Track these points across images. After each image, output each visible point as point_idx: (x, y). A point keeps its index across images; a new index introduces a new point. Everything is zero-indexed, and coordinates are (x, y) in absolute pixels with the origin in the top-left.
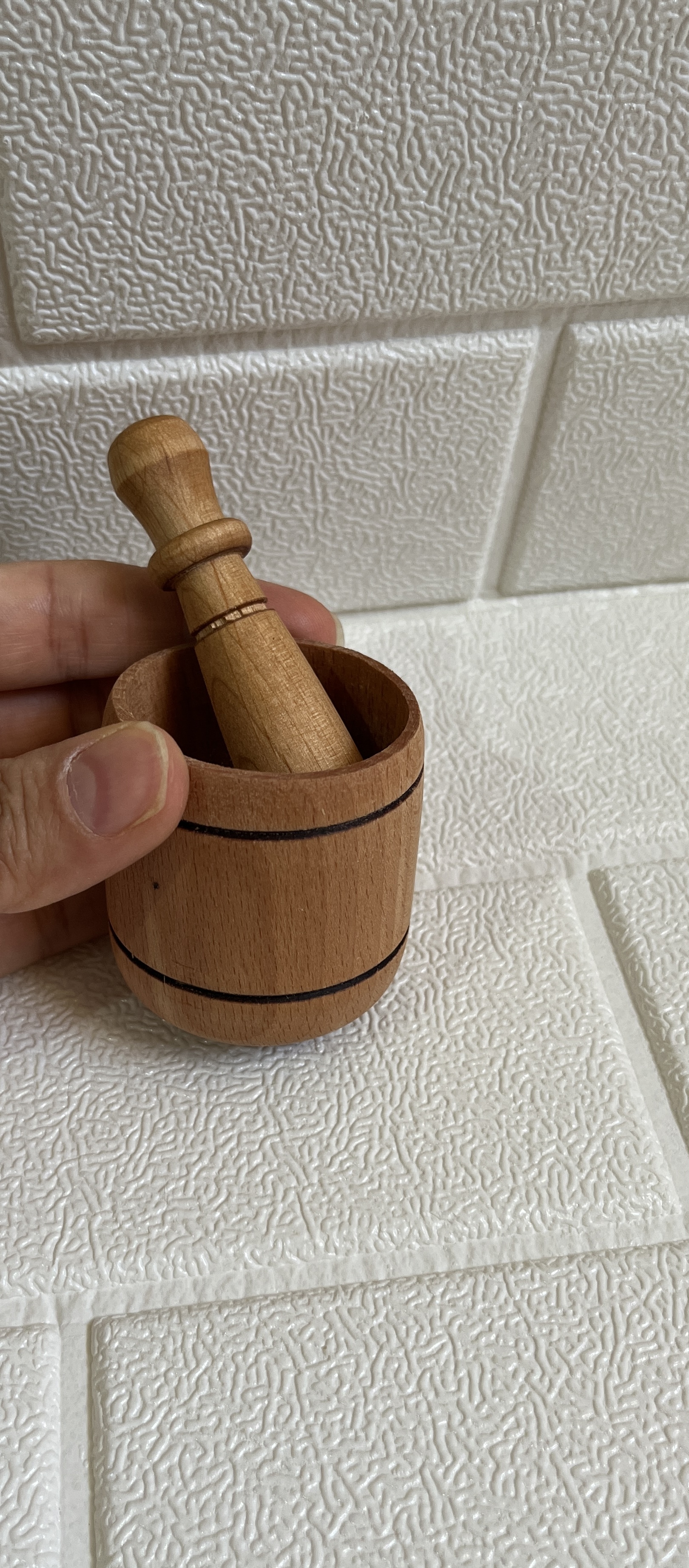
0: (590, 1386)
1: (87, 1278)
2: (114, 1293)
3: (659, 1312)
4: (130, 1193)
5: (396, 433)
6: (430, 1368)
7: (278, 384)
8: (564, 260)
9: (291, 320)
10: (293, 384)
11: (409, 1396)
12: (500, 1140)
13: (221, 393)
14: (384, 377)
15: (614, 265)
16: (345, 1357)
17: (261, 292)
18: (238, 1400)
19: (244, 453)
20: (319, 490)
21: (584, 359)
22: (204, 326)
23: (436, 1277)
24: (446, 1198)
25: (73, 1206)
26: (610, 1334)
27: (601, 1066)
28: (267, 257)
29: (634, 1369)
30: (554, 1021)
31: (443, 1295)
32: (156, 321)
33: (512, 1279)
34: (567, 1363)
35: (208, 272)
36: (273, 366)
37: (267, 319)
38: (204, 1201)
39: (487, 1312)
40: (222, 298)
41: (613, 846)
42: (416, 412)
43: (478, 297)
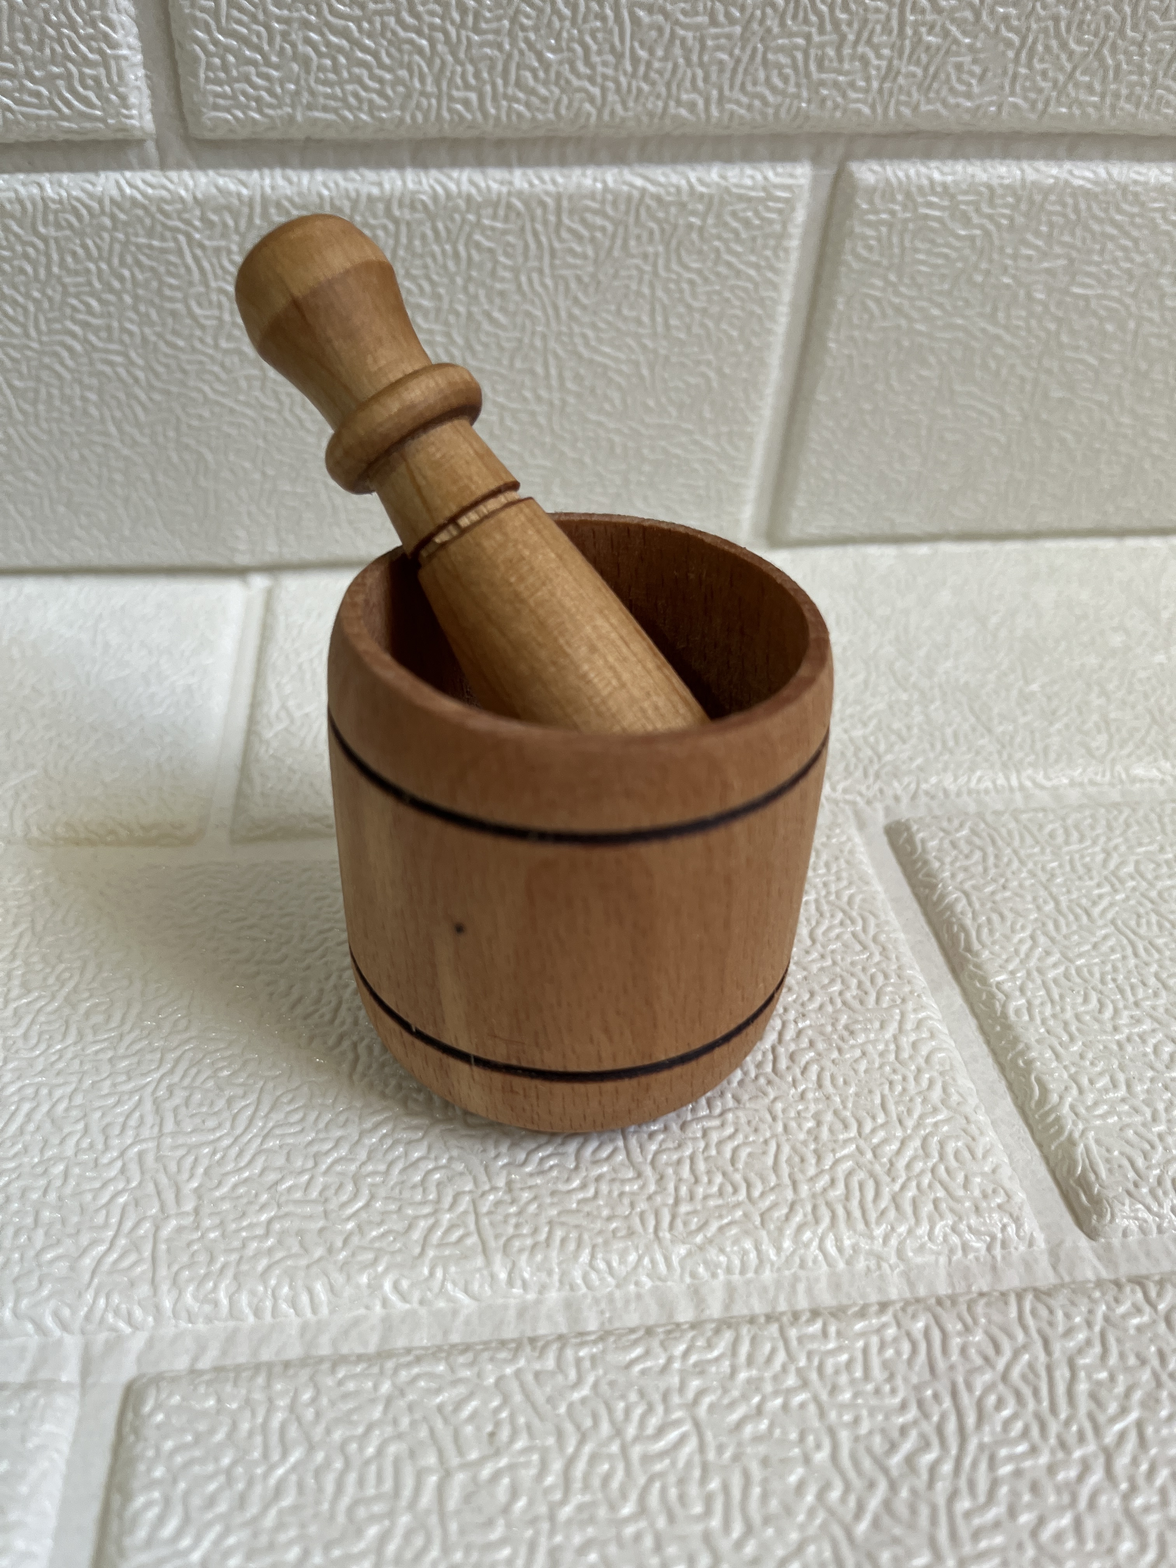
0: (924, 1512)
1: (138, 1313)
2: (178, 1337)
3: (1027, 1392)
4: (225, 1189)
5: (643, 296)
6: (661, 1475)
7: (501, 212)
8: (841, 60)
9: (514, 117)
10: (519, 214)
11: (628, 1520)
12: (774, 1136)
13: (432, 218)
14: (627, 212)
15: (898, 73)
16: (526, 1451)
17: (477, 75)
18: (341, 1518)
19: (462, 309)
20: (553, 371)
21: (865, 206)
22: (408, 119)
23: (675, 1330)
24: (695, 1212)
25: (137, 1205)
26: (951, 1426)
27: (914, 1045)
28: (484, 26)
29: (994, 1484)
30: (848, 988)
31: (686, 1354)
32: (350, 108)
33: (793, 1333)
34: (885, 1471)
35: (411, 42)
36: (495, 186)
37: (485, 114)
38: (333, 1205)
39: (754, 1384)
40: (429, 80)
41: (914, 797)
42: (668, 268)
43: (738, 103)
